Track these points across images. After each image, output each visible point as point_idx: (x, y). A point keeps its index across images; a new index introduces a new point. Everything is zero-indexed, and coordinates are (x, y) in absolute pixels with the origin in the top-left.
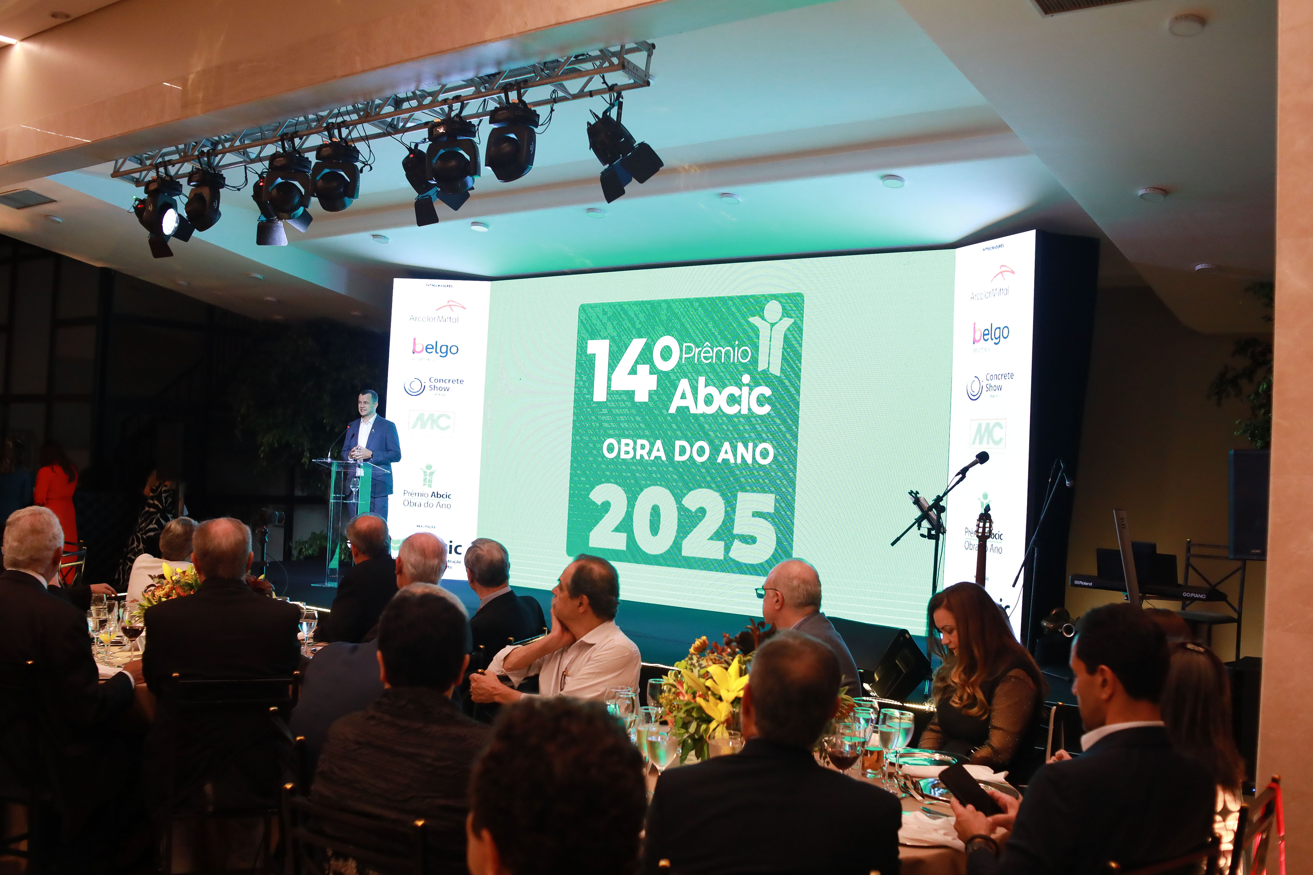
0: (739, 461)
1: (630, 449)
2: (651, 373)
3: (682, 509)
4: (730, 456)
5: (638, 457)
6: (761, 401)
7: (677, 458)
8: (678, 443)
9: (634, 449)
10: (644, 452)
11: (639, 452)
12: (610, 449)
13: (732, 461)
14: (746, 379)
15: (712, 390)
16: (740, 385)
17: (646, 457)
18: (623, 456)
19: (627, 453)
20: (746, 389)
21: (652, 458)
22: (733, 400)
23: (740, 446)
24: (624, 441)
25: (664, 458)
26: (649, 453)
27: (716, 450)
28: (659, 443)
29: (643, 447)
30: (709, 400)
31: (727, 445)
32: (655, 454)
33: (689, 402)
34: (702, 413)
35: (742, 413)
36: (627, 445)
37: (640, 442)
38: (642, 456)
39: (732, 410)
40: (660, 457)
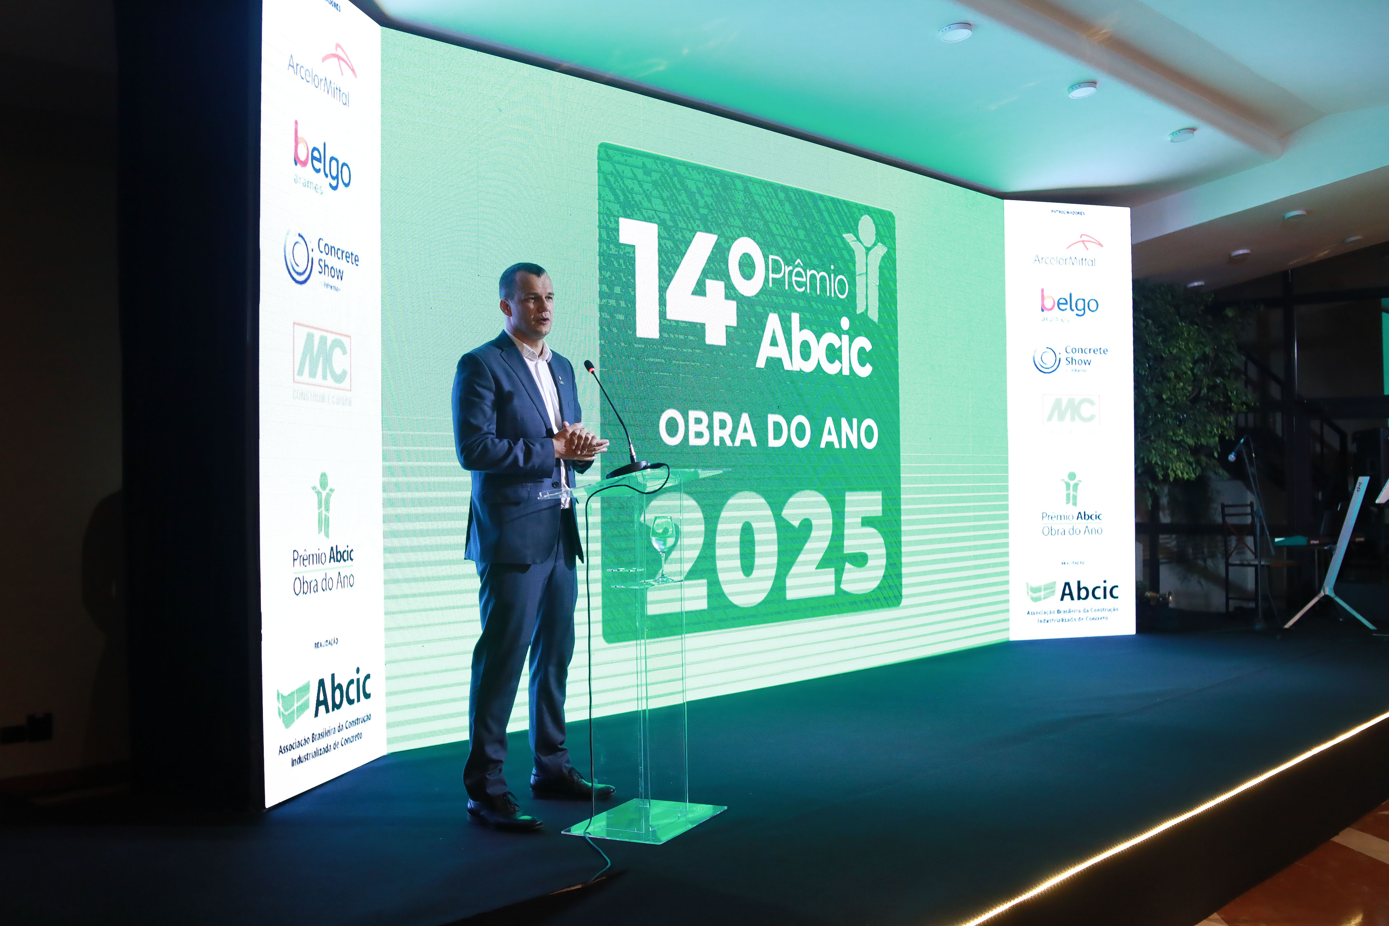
0: (844, 446)
1: (703, 428)
2: (728, 297)
3: (782, 526)
4: (833, 438)
5: (717, 443)
6: (863, 357)
7: (772, 443)
8: (773, 418)
9: (710, 427)
10: (726, 433)
11: (718, 433)
12: (672, 427)
13: (837, 446)
14: (845, 323)
15: (808, 335)
16: (839, 332)
17: (729, 443)
18: (693, 441)
19: (699, 435)
20: (845, 338)
21: (737, 443)
22: (833, 354)
23: (844, 421)
24: (693, 414)
25: (754, 444)
26: (733, 436)
27: (818, 431)
28: (745, 419)
29: (723, 425)
30: (806, 352)
31: (829, 422)
32: (740, 436)
33: (780, 352)
34: (799, 370)
35: (844, 373)
36: (698, 421)
37: (718, 416)
38: (722, 440)
39: (831, 369)
40: (748, 441)
